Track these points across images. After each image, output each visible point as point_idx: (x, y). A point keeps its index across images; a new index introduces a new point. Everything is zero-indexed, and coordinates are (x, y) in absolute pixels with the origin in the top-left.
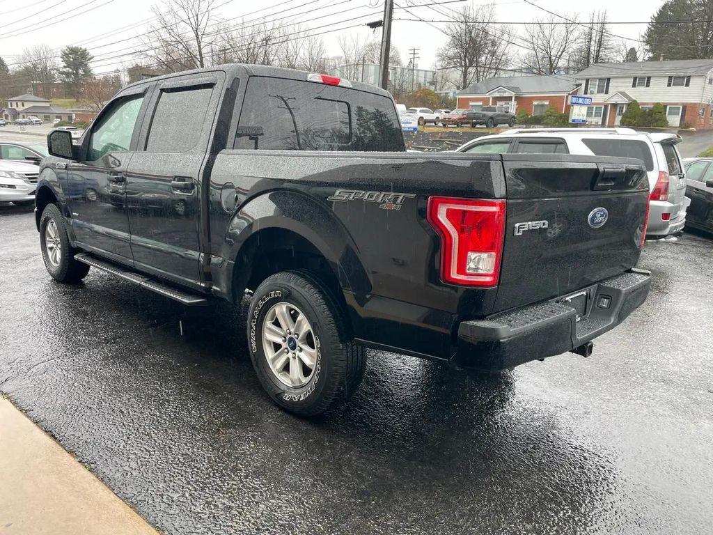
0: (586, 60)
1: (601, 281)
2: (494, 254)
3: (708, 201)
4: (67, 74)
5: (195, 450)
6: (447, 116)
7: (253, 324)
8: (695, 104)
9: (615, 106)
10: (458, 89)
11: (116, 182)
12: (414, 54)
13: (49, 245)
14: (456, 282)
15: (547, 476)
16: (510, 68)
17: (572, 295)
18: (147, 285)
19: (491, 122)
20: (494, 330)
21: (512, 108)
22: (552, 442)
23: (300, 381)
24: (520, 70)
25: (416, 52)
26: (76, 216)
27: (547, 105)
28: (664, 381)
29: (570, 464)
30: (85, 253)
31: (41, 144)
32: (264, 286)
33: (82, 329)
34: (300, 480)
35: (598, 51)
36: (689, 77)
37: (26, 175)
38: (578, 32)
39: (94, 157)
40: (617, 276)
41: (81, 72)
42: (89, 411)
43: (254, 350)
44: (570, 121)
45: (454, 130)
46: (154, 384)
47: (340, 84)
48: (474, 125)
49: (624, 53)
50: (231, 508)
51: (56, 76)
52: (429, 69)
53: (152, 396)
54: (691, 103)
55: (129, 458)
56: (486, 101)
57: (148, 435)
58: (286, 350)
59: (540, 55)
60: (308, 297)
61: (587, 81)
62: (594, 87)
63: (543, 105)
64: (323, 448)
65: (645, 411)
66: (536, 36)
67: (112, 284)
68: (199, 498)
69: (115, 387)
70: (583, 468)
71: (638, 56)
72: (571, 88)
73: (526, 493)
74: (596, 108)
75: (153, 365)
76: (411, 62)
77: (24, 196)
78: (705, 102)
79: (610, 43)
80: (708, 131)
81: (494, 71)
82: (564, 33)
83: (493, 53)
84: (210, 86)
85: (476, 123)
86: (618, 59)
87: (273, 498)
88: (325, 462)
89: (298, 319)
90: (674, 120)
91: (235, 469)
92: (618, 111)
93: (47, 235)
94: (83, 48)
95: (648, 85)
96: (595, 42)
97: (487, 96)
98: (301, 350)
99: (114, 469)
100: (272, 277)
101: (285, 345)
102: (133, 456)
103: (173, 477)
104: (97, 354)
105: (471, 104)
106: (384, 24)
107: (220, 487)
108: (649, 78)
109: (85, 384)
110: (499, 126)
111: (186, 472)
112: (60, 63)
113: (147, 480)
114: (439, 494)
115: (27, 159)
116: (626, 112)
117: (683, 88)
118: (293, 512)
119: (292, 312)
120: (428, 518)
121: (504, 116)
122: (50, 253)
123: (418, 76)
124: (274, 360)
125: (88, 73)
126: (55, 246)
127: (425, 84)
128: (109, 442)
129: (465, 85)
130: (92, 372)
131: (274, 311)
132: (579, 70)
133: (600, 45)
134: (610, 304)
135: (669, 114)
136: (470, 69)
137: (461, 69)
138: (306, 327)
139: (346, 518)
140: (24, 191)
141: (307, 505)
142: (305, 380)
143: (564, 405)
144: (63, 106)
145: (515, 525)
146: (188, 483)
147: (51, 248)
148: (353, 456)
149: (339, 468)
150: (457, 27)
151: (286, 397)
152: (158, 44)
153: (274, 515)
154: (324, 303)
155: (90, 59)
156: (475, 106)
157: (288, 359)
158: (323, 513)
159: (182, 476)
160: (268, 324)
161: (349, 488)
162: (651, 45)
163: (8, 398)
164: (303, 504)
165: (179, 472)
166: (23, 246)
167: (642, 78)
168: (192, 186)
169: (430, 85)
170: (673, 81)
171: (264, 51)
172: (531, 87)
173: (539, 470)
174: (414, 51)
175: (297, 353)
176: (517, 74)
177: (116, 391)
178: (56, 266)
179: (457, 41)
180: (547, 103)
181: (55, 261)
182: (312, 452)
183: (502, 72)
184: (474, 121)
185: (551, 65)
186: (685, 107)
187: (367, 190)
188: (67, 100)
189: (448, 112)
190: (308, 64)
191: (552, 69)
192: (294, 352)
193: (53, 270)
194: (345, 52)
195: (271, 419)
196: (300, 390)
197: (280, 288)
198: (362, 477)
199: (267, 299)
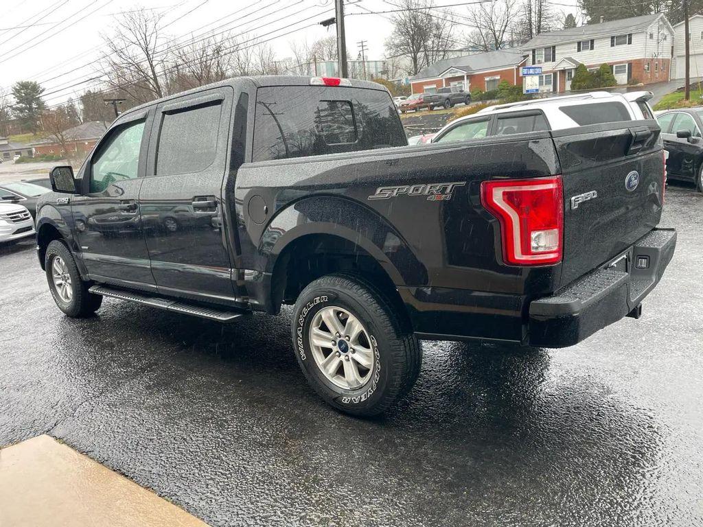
0: (528, 32)
1: (634, 243)
2: (556, 231)
3: (680, 151)
4: (21, 110)
5: (271, 466)
6: (404, 102)
7: (299, 333)
8: (639, 60)
9: (563, 72)
10: (409, 75)
11: (128, 211)
12: (363, 46)
13: (58, 282)
14: (520, 263)
15: (621, 441)
16: (457, 49)
17: (615, 259)
18: (175, 309)
19: (447, 103)
20: (567, 306)
21: (466, 86)
22: (613, 406)
23: (358, 383)
24: (467, 49)
25: (364, 44)
26: (85, 249)
27: (498, 80)
28: (696, 331)
29: (639, 425)
30: (99, 285)
31: (16, 182)
32: (306, 293)
33: (114, 361)
34: (385, 482)
35: (540, 21)
36: (630, 35)
37: (8, 215)
38: (518, 5)
39: (98, 188)
40: (645, 236)
41: (34, 106)
42: (151, 443)
43: (304, 357)
44: (524, 92)
45: (414, 115)
46: (206, 406)
47: (340, 85)
48: (432, 108)
49: (564, 20)
50: (327, 520)
51: (10, 113)
52: (378, 60)
53: (209, 419)
54: (635, 60)
55: (208, 485)
56: (439, 83)
57: (218, 458)
58: (337, 354)
59: (484, 32)
60: (358, 298)
61: (534, 51)
62: (541, 57)
63: (494, 80)
64: (396, 446)
65: (689, 362)
66: (479, 14)
67: (127, 312)
68: (292, 515)
69: (168, 414)
70: (651, 427)
71: (576, 21)
72: (519, 60)
73: (607, 460)
74: (546, 76)
75: (198, 387)
76: (360, 55)
77: (8, 236)
78: (649, 57)
79: (549, 12)
80: (656, 83)
81: (442, 53)
82: (504, 8)
83: (438, 36)
84: (219, 102)
85: (433, 106)
86: (558, 27)
87: (365, 503)
88: (403, 458)
89: (348, 321)
90: (622, 78)
91: (316, 481)
92: (567, 77)
93: (53, 272)
94: (33, 81)
95: (592, 48)
96: (536, 13)
97: (440, 78)
98: (354, 351)
99: (197, 498)
100: (314, 283)
101: (335, 349)
102: (211, 482)
103: (258, 497)
104: (139, 384)
105: (425, 87)
106: (337, 21)
107: (308, 500)
108: (592, 41)
109: (137, 416)
110: (456, 105)
111: (269, 490)
112: (13, 100)
113: (234, 504)
114: (525, 475)
115: (4, 198)
116: (574, 76)
117: (626, 46)
118: (389, 515)
119: (340, 315)
120: (525, 500)
121: (459, 95)
122: (59, 290)
123: (369, 67)
124: (325, 366)
125: (41, 105)
126: (63, 282)
127: (377, 75)
128: (182, 471)
129: (416, 71)
130: (140, 403)
131: (321, 316)
132: (524, 42)
133: (540, 15)
134: (649, 264)
135: (617, 72)
136: (419, 54)
137: (410, 55)
138: (357, 327)
139: (444, 512)
140: (8, 232)
141: (401, 506)
142: (363, 381)
143: (611, 368)
144: (22, 141)
145: (609, 493)
146: (276, 501)
147: (60, 285)
148: (427, 449)
149: (419, 464)
150: (401, 15)
151: (345, 400)
152: (109, 69)
153: (373, 521)
154: (375, 302)
155: (41, 92)
156: (430, 90)
157: (341, 362)
158: (420, 511)
159: (267, 494)
160: (315, 330)
161: (436, 482)
162: (588, 9)
163: (64, 443)
164: (397, 505)
165: (263, 491)
166: (24, 286)
167: (586, 42)
168: (216, 204)
169: (382, 74)
170: (615, 40)
171: (216, 62)
172: (481, 64)
173: (612, 436)
174: (362, 44)
175: (351, 355)
176: (464, 54)
177: (171, 419)
178: (68, 302)
179: (402, 28)
180: (498, 77)
181: (67, 297)
182: (386, 452)
183: (450, 54)
184: (432, 103)
185: (497, 40)
186: (630, 64)
187: (410, 184)
188: (24, 135)
189: (405, 99)
190: (261, 69)
191: (498, 45)
192: (346, 354)
193: (65, 307)
194: (295, 53)
195: (333, 423)
196: (360, 392)
197: (326, 293)
198: (444, 469)
199: (312, 306)
